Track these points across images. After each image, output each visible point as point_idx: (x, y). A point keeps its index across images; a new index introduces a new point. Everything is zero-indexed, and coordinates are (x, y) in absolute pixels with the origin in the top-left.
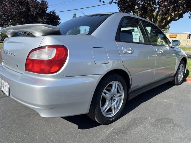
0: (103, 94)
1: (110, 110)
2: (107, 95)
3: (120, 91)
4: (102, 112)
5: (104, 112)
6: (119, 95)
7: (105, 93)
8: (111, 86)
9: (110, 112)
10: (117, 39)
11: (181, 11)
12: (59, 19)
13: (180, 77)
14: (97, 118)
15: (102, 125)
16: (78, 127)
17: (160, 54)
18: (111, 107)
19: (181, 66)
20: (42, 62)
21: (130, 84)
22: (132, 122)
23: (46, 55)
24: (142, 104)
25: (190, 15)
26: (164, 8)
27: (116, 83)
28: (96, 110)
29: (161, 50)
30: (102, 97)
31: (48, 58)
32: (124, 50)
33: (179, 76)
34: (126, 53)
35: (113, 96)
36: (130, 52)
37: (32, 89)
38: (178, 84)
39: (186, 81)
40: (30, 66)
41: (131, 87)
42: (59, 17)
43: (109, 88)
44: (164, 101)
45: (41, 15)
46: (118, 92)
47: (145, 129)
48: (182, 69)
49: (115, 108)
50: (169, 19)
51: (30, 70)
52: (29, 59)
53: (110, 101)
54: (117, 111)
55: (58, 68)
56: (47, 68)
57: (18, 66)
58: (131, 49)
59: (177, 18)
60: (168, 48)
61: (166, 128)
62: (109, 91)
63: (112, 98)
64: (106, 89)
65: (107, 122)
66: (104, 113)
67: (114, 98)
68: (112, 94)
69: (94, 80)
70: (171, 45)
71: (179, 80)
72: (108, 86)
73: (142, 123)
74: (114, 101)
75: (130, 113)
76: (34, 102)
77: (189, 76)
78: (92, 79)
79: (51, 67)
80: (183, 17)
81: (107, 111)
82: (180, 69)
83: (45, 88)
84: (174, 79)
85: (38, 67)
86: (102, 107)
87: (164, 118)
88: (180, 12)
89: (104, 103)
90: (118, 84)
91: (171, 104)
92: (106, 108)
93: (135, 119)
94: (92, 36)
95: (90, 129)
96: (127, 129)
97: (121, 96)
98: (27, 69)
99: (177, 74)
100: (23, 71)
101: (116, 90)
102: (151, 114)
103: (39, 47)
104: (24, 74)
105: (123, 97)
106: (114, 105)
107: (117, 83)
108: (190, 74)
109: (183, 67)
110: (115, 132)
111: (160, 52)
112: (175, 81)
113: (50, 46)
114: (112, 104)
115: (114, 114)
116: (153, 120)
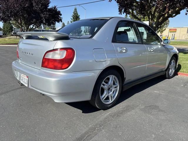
0: (102, 86)
1: (107, 98)
2: (105, 86)
3: (116, 83)
4: (101, 99)
5: (102, 99)
6: (115, 86)
7: (104, 85)
8: (108, 79)
9: (108, 100)
10: (114, 40)
11: (178, 9)
12: (61, 15)
13: (172, 71)
14: (97, 104)
15: (101, 110)
16: (82, 111)
17: (152, 52)
18: (109, 96)
19: (172, 61)
20: (55, 60)
21: (125, 77)
22: (125, 109)
23: (58, 56)
24: (135, 94)
25: (186, 12)
26: (161, 6)
27: (112, 77)
28: (96, 98)
29: (152, 49)
30: (102, 87)
31: (61, 58)
32: (119, 50)
33: (170, 70)
34: (121, 52)
35: (110, 87)
36: (124, 51)
37: (48, 81)
38: (169, 78)
39: (177, 75)
40: (46, 64)
41: (126, 80)
42: (60, 12)
43: (107, 81)
44: (155, 92)
45: (43, 11)
46: (114, 84)
47: (136, 113)
48: (174, 64)
49: (111, 97)
50: (166, 15)
51: (46, 67)
52: (45, 58)
53: (108, 91)
54: (113, 100)
55: (67, 66)
56: (59, 65)
57: (35, 63)
58: (125, 49)
59: (174, 15)
60: (160, 46)
61: (153, 112)
62: (107, 83)
63: (109, 89)
64: (104, 82)
65: (105, 108)
66: (103, 101)
67: (111, 89)
68: (109, 86)
69: (95, 75)
70: (162, 43)
71: (171, 75)
72: (106, 79)
73: (133, 109)
74: (111, 91)
75: (125, 101)
76: (50, 91)
77: (181, 70)
78: (93, 74)
79: (63, 65)
80: (180, 14)
81: (105, 99)
82: (172, 64)
83: (59, 80)
84: (166, 74)
85: (53, 64)
86: (101, 95)
87: (152, 106)
88: (176, 9)
89: (102, 93)
90: (114, 78)
91: (160, 95)
92: (104, 97)
93: (128, 106)
94: (93, 39)
95: (92, 113)
96: (122, 113)
97: (117, 87)
98: (43, 66)
99: (168, 69)
100: (40, 67)
101: (112, 82)
102: (142, 102)
103: (53, 49)
104: (41, 70)
105: (118, 88)
106: (111, 95)
107: (114, 76)
108: (181, 68)
109: (175, 62)
110: (111, 115)
111: (152, 50)
112: (167, 75)
113: (62, 49)
114: (109, 93)
115: (111, 101)
116: (143, 107)
